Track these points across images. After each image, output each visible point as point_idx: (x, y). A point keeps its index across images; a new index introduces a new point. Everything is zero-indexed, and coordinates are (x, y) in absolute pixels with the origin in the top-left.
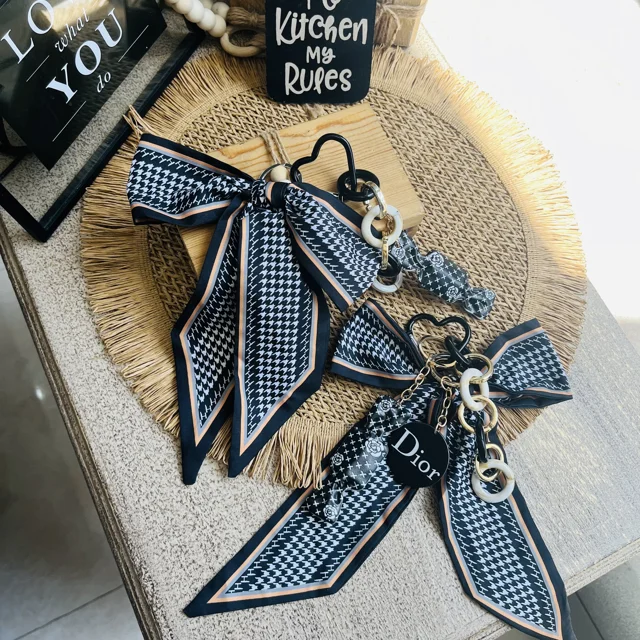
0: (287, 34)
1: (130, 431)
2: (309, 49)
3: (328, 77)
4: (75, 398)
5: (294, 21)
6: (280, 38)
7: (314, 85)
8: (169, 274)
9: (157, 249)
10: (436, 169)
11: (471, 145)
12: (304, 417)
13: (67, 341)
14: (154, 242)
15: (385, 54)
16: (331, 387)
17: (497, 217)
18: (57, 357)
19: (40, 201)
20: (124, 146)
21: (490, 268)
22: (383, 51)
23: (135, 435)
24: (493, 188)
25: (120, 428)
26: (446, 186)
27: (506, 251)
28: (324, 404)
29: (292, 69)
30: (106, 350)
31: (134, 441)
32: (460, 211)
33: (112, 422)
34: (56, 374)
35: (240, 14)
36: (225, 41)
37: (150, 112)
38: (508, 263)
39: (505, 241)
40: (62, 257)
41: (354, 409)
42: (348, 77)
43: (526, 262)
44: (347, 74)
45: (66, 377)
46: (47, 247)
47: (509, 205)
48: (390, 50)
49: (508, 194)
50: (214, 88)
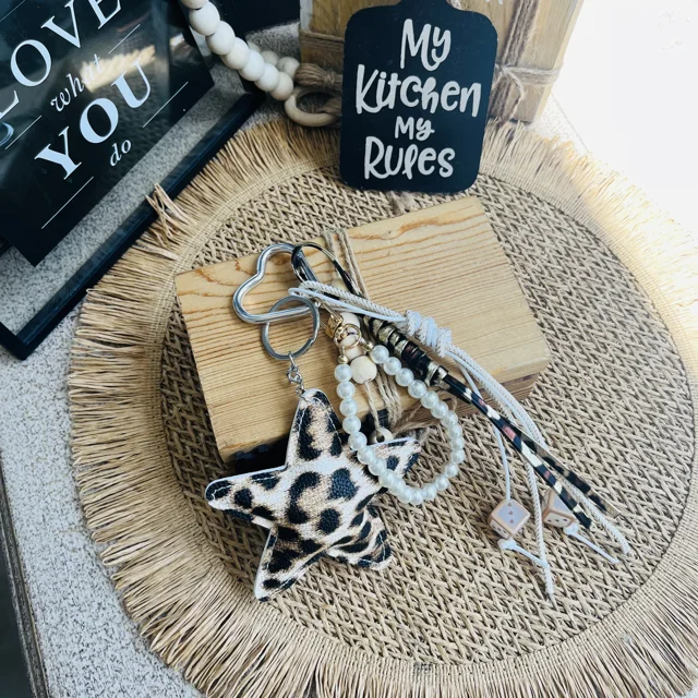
0: (370, 99)
1: (103, 646)
2: (399, 120)
3: (423, 157)
4: (33, 589)
5: (381, 84)
6: (361, 105)
7: (403, 168)
8: (184, 414)
9: (172, 377)
10: (565, 288)
11: (615, 258)
12: (356, 647)
13: (34, 503)
14: (169, 369)
15: (501, 130)
16: (398, 601)
17: (651, 361)
18: (17, 525)
19: (27, 303)
20: (146, 236)
21: (639, 436)
22: (498, 127)
23: (109, 653)
24: (645, 319)
25: (89, 641)
26: (578, 312)
27: (662, 412)
28: (386, 629)
29: (374, 144)
30: (85, 519)
31: (108, 661)
32: (598, 350)
33: (79, 629)
34: (13, 550)
35: (313, 72)
36: (291, 105)
37: (184, 192)
38: (665, 429)
39: (661, 397)
40: (44, 382)
41: (430, 639)
42: (450, 158)
43: (692, 429)
44: (448, 155)
45: (25, 556)
46: (26, 366)
47: (667, 345)
48: (508, 125)
49: (666, 329)
50: (271, 164)
